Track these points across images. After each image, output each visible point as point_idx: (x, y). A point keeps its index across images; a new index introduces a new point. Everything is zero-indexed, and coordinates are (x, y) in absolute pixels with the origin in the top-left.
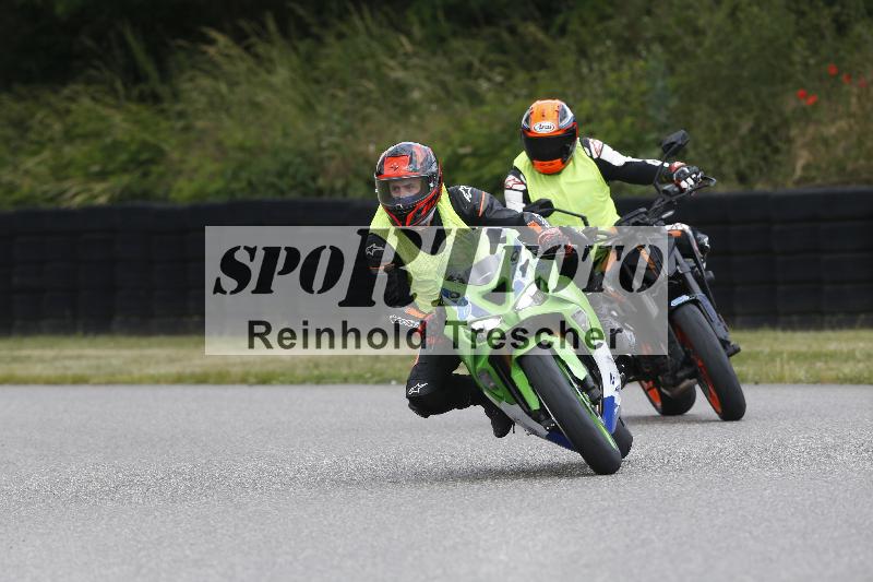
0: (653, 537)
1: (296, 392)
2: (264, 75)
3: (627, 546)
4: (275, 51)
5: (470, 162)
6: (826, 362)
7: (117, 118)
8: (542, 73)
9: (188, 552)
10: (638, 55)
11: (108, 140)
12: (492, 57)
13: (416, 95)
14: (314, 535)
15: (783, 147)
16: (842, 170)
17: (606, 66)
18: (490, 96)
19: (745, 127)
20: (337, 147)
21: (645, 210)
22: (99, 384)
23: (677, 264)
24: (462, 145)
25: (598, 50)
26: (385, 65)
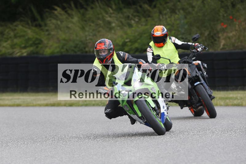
0: (181, 149)
1: (79, 109)
2: (70, 19)
3: (173, 152)
4: (74, 12)
5: (129, 44)
6: (229, 100)
7: (29, 31)
8: (149, 19)
9: (49, 154)
10: (176, 13)
11: (27, 37)
12: (135, 14)
13: (113, 25)
14: (85, 149)
15: (217, 39)
16: (234, 46)
17: (167, 16)
18: (134, 25)
19: (206, 33)
20: (91, 39)
21: (187, 57)
22: (24, 106)
23: (196, 73)
24: (127, 39)
25: (165, 12)
26: (105, 16)
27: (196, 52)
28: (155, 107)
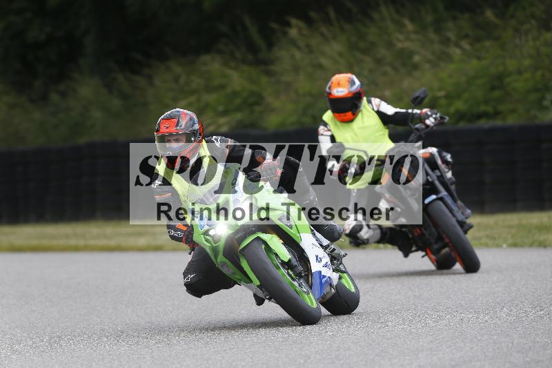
7: (235, 76)
11: (229, 90)
13: (417, 58)
23: (428, 175)
24: (440, 90)
27: (423, 129)
28: (290, 260)
